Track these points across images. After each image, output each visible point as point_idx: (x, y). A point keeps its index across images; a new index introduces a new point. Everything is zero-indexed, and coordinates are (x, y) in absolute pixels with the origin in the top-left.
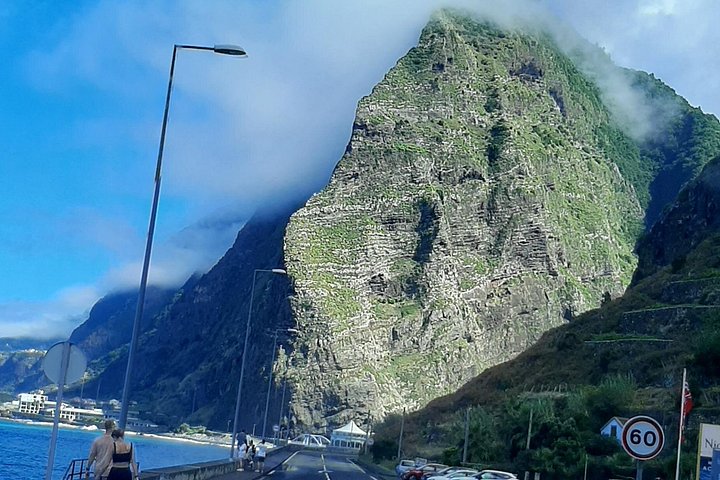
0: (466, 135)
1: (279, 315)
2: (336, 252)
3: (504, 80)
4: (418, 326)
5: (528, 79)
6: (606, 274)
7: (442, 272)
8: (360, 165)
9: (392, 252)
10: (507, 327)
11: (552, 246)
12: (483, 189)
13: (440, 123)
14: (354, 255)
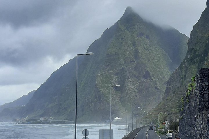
0: (130, 53)
1: (97, 97)
2: (107, 82)
3: (136, 38)
4: (125, 95)
5: (141, 36)
6: (163, 77)
7: (129, 83)
8: (109, 63)
9: (118, 80)
10: (144, 92)
11: (151, 73)
12: (135, 64)
13: (124, 51)
14: (110, 82)
